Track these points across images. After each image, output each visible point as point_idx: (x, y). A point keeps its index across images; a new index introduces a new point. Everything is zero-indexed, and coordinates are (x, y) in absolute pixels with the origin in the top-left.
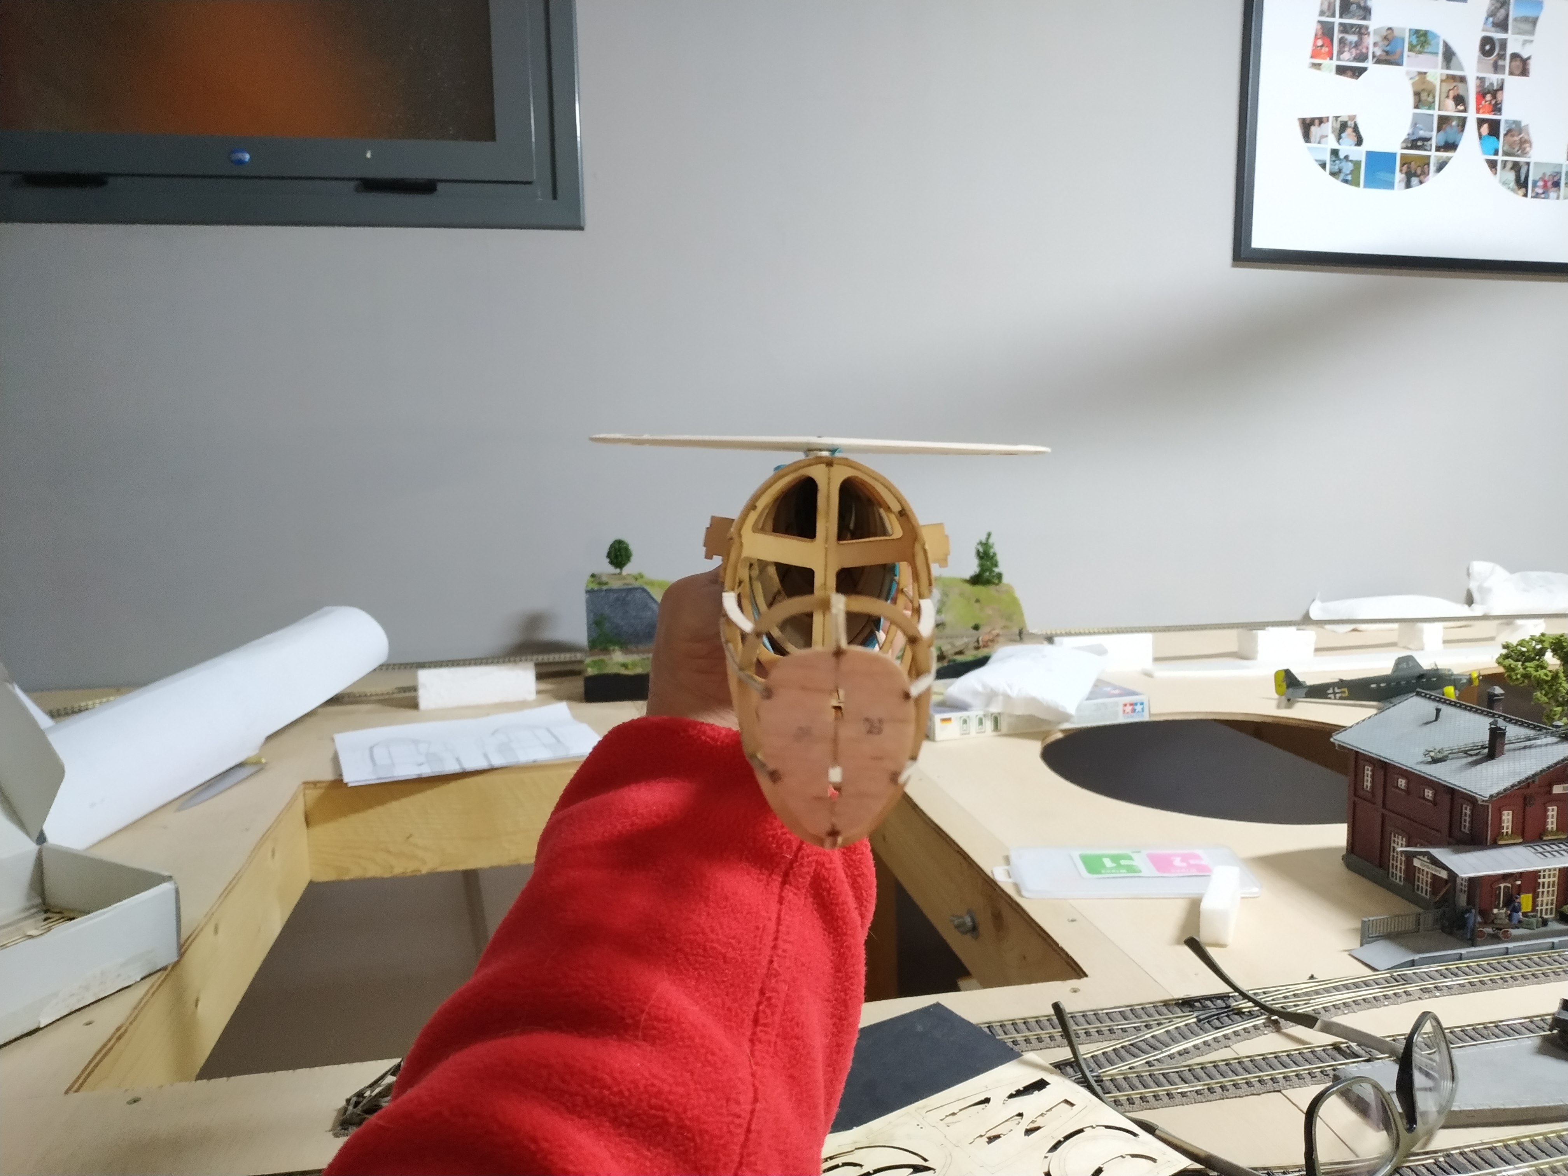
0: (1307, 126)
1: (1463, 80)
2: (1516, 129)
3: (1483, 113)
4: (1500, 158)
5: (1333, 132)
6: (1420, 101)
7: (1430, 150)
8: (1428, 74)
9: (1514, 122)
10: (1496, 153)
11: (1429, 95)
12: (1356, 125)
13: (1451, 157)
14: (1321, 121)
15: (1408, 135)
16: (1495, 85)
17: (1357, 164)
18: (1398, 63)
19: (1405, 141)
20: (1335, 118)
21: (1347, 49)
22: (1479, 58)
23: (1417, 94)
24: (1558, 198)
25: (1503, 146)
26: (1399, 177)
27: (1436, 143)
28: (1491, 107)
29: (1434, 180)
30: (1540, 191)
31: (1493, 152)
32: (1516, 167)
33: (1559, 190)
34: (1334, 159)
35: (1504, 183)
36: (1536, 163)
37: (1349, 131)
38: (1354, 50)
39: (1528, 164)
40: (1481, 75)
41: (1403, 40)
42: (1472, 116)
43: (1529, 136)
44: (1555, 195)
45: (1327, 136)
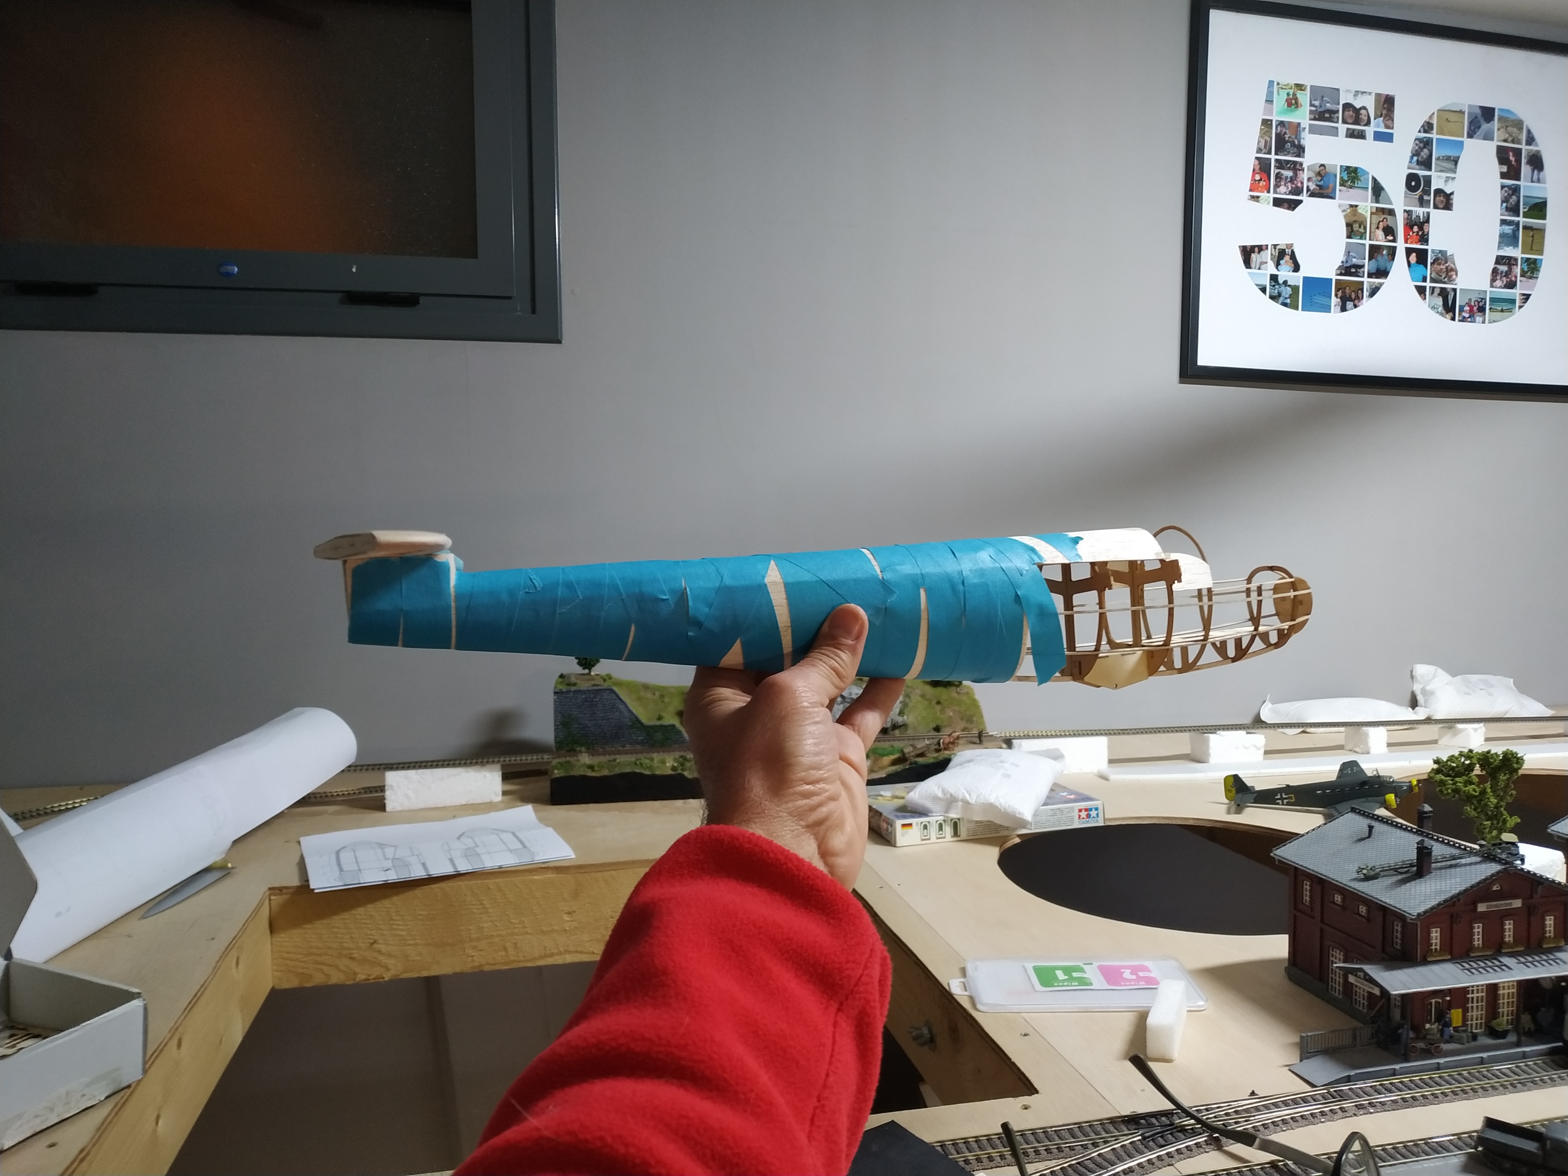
0: (1247, 253)
1: (1391, 212)
2: (1442, 258)
3: (1411, 243)
4: (1428, 284)
5: (1272, 259)
6: (1352, 231)
7: (1363, 276)
8: (1358, 208)
9: (1440, 251)
10: (1424, 280)
11: (1360, 227)
12: (1293, 252)
13: (1383, 283)
14: (1261, 248)
15: (1342, 262)
16: (1421, 217)
17: (1295, 289)
18: (1331, 196)
19: (1340, 268)
21: (1283, 183)
22: (1405, 192)
23: (1349, 225)
24: (1484, 322)
25: (1431, 274)
26: (1334, 301)
27: (1368, 270)
28: (1418, 237)
29: (1367, 304)
30: (1467, 315)
31: (1421, 279)
32: (1444, 293)
33: (1485, 314)
34: (1273, 284)
35: (1433, 308)
36: (1461, 289)
37: (1287, 258)
38: (1289, 185)
39: (1455, 290)
40: (1408, 208)
41: (1336, 176)
43: (1454, 264)
44: (1481, 319)
45: (1266, 263)
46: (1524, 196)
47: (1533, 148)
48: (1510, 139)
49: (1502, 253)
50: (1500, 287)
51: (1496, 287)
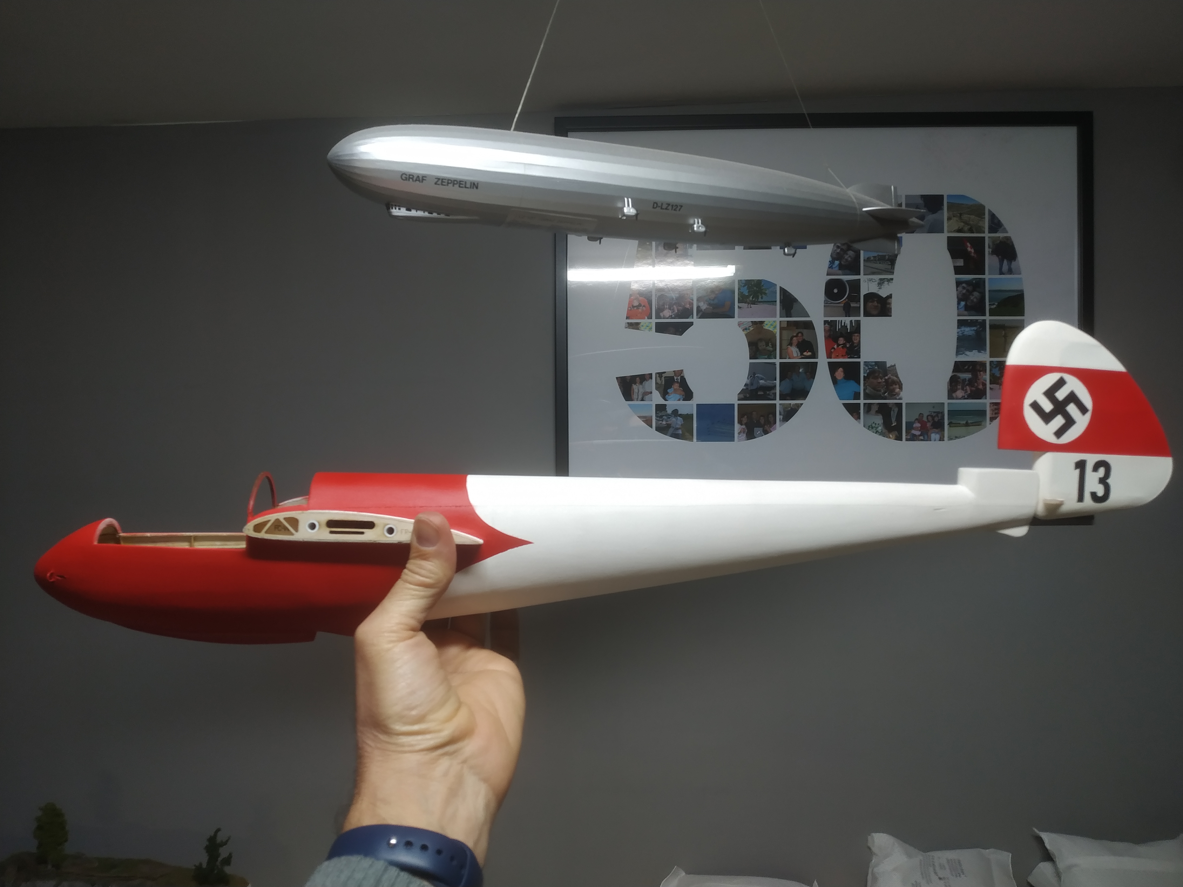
0: (627, 384)
1: (809, 326)
2: (879, 370)
5: (657, 389)
6: (757, 350)
8: (764, 324)
9: (877, 363)
12: (683, 380)
13: (802, 404)
14: (643, 378)
15: (746, 385)
16: (849, 327)
18: (730, 315)
19: (743, 391)
20: (658, 375)
21: (666, 307)
22: (826, 301)
24: (942, 439)
25: (864, 390)
26: (737, 427)
27: (781, 392)
30: (917, 433)
31: (852, 397)
32: (884, 410)
34: (660, 414)
35: (870, 427)
36: (907, 404)
37: (676, 386)
38: (675, 307)
39: (899, 405)
40: (829, 319)
41: (733, 293)
42: (822, 361)
43: (897, 376)
44: (938, 436)
45: (651, 393)
46: (989, 291)
47: (1000, 235)
48: (966, 228)
49: (962, 358)
50: (963, 398)
51: (957, 399)
